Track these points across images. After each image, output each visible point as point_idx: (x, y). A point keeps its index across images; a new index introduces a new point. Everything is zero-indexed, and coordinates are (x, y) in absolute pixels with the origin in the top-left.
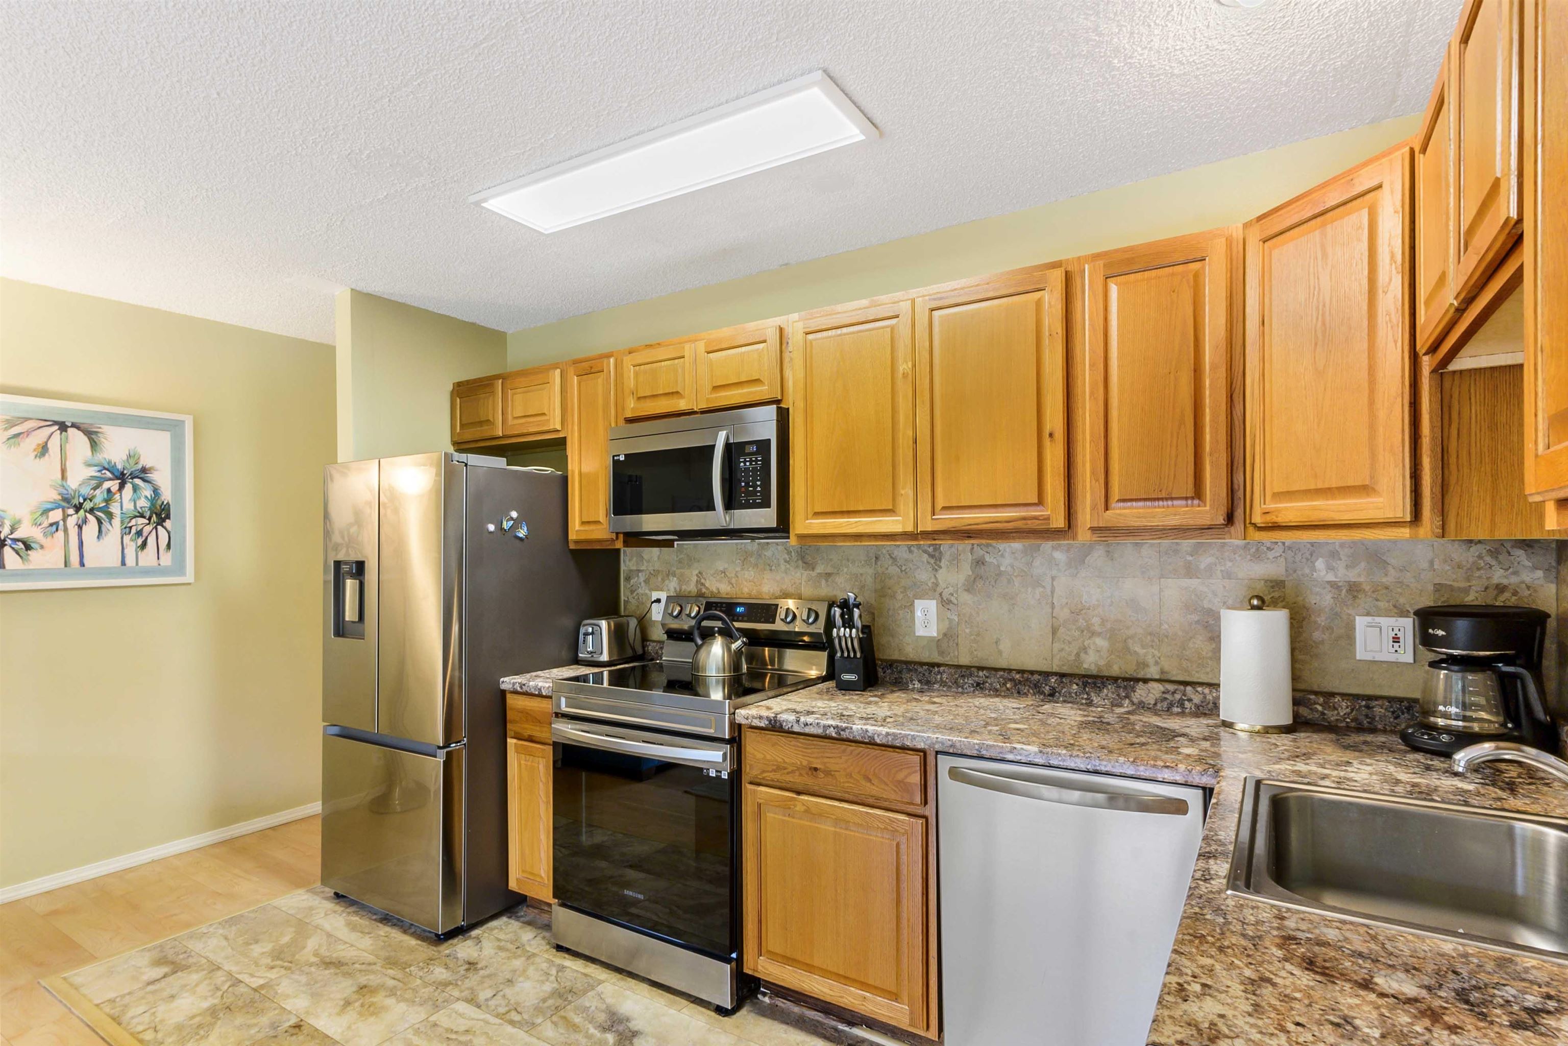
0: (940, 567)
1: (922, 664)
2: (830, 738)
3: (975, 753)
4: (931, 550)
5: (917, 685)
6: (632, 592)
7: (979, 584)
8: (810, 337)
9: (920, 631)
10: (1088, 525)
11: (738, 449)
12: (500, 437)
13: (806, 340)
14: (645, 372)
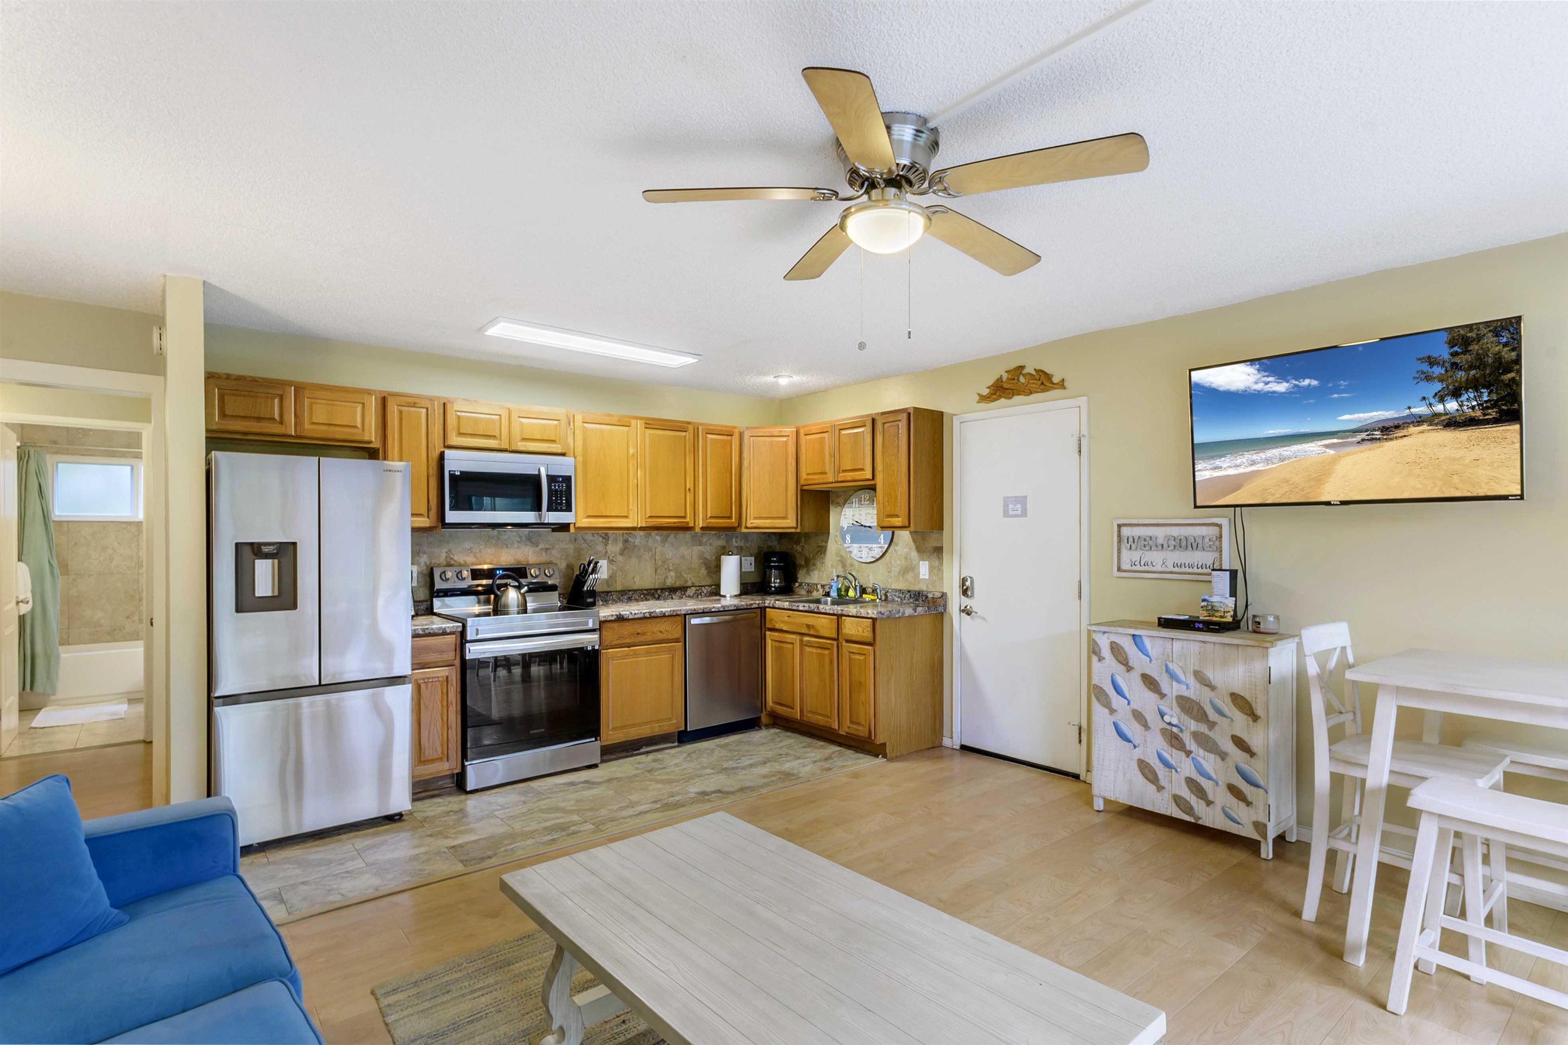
0: (609, 544)
1: (606, 592)
2: (648, 618)
3: (702, 611)
4: (604, 537)
5: (601, 603)
7: (626, 551)
8: (586, 425)
9: (601, 576)
10: (701, 526)
11: (552, 479)
12: (293, 436)
13: (584, 427)
14: (468, 418)
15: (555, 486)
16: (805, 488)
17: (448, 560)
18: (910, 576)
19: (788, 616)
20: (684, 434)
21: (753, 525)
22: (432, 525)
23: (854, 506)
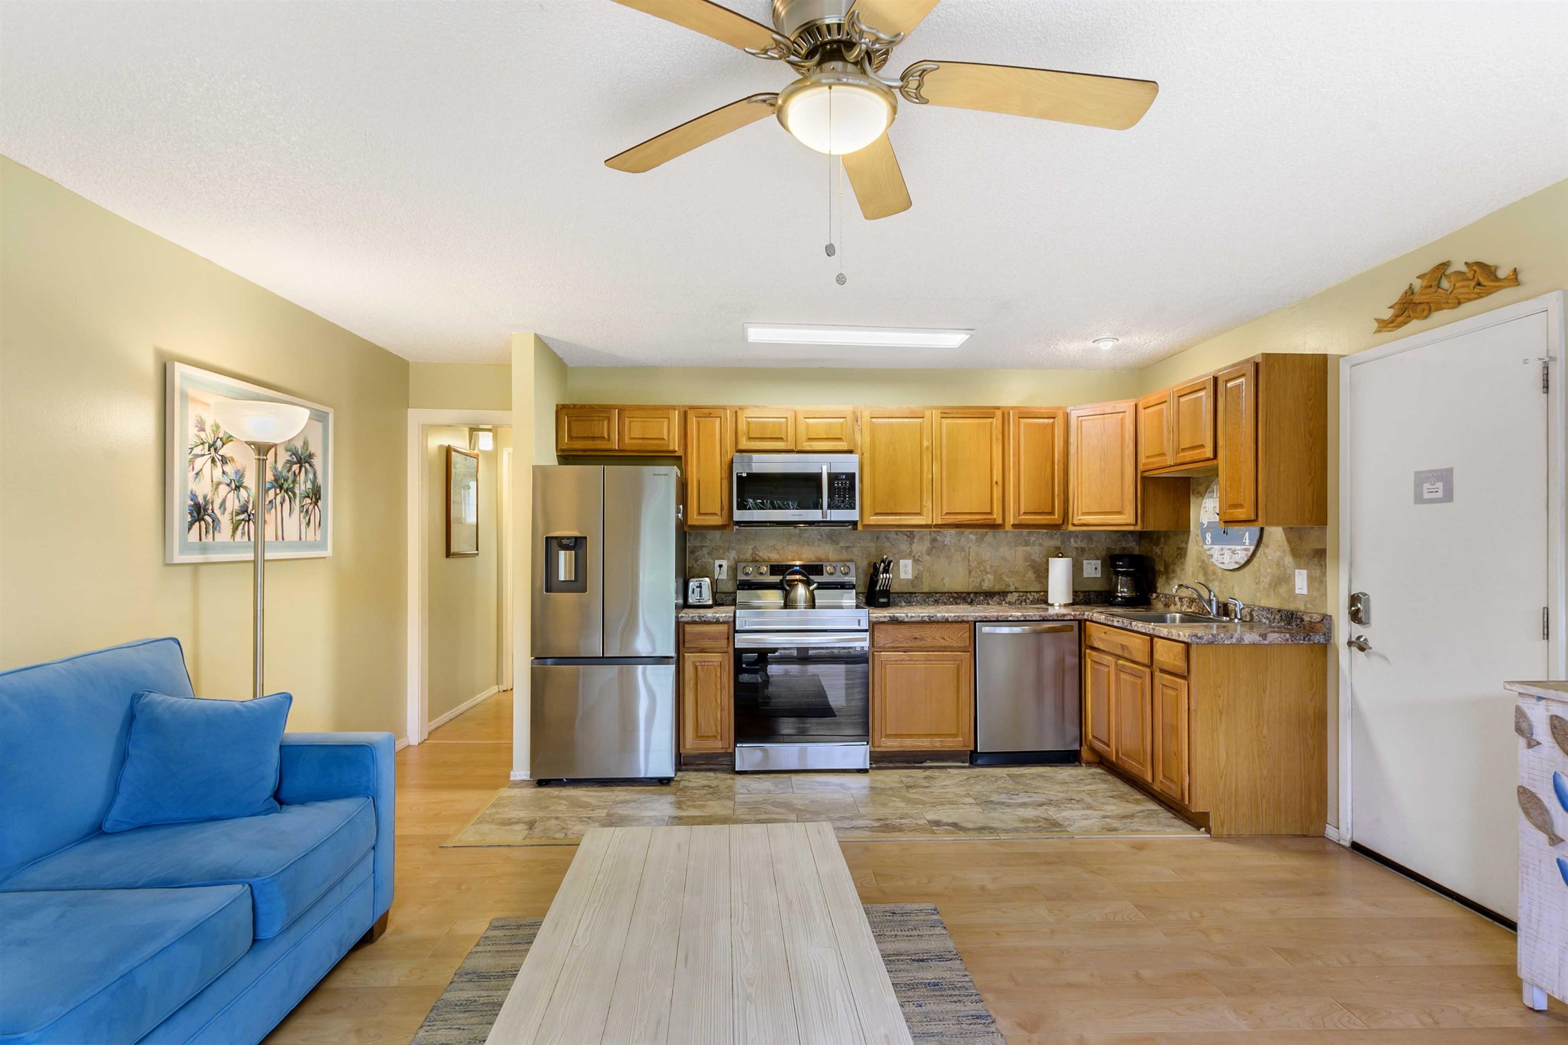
0: (914, 543)
1: (906, 593)
2: (926, 622)
3: (995, 619)
4: (908, 533)
5: (904, 604)
6: (696, 561)
7: (934, 551)
8: (874, 420)
9: (903, 576)
10: (1012, 523)
11: (833, 477)
12: (616, 450)
13: (871, 421)
14: (756, 422)
15: (838, 484)
16: (1146, 474)
17: (754, 556)
18: (1283, 590)
19: (1105, 633)
20: (990, 420)
21: (1081, 522)
22: (724, 523)
23: (1215, 496)
